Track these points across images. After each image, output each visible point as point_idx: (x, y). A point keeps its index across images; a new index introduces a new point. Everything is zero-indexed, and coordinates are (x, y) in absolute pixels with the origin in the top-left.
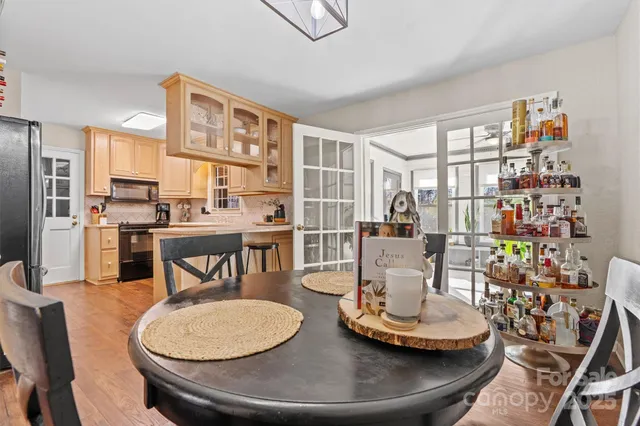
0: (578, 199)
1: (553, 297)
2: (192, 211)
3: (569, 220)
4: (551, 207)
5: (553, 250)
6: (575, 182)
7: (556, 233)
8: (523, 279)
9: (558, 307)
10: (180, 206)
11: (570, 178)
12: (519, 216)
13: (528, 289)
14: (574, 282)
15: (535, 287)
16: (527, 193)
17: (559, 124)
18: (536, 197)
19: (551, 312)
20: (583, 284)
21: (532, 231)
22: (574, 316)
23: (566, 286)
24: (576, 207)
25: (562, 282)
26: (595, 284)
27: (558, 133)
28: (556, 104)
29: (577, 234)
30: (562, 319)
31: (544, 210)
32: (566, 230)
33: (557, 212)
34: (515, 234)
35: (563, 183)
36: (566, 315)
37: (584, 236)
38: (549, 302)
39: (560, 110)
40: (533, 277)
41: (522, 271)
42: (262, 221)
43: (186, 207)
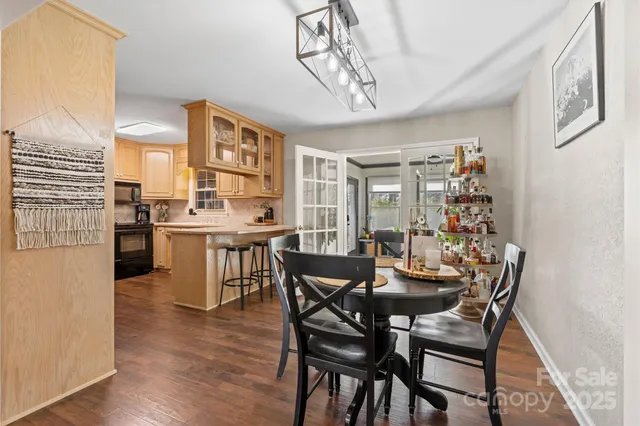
0: (491, 210)
1: (477, 271)
2: (171, 211)
3: (486, 223)
4: (476, 215)
5: (477, 242)
6: (489, 200)
7: (479, 231)
8: (461, 260)
9: (480, 277)
10: (158, 207)
11: (487, 197)
12: (458, 220)
13: (463, 266)
14: (488, 261)
15: (467, 266)
16: (463, 206)
17: (480, 162)
18: (468, 208)
19: (476, 280)
20: (493, 262)
21: (466, 230)
22: (489, 281)
23: (484, 263)
24: (489, 215)
25: (482, 261)
26: (499, 262)
27: (480, 169)
28: (479, 150)
29: (491, 232)
30: (482, 283)
31: (473, 217)
32: (484, 229)
33: (480, 218)
34: (456, 232)
35: (483, 201)
36: (484, 281)
37: (494, 233)
38: (473, 275)
39: (481, 154)
40: (465, 258)
41: (460, 255)
42: (253, 222)
43: (165, 207)
